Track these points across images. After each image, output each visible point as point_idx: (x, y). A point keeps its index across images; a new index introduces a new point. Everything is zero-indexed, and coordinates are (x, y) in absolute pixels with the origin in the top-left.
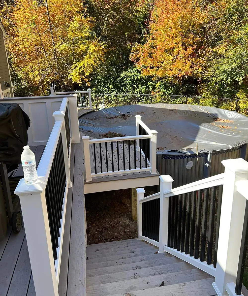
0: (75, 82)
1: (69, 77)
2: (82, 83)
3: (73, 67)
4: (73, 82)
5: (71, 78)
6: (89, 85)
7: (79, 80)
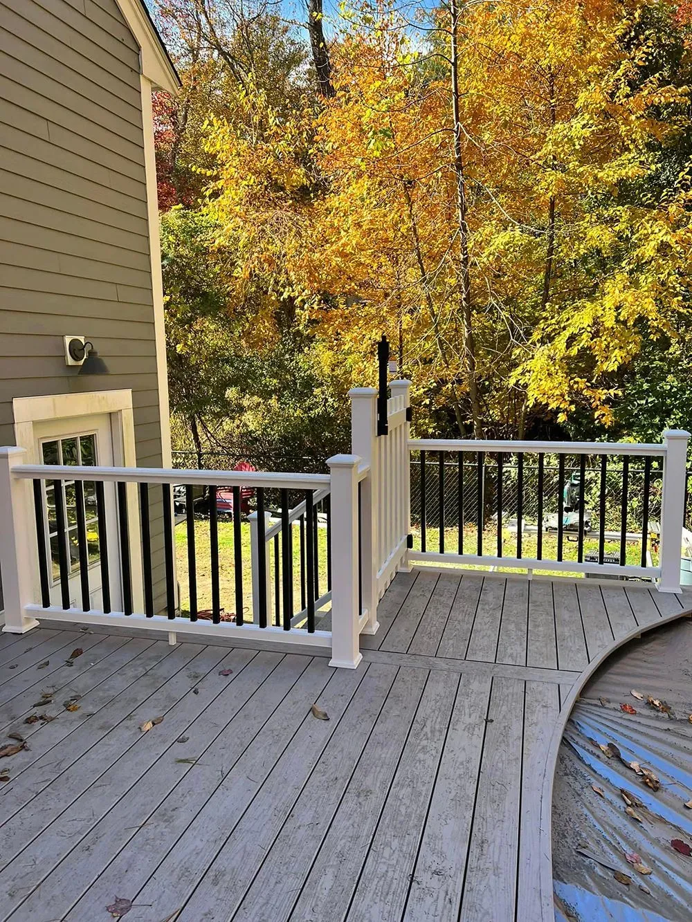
0: (537, 404)
1: (512, 381)
2: (573, 408)
3: (536, 336)
4: (531, 403)
5: (521, 382)
6: (608, 421)
7: (562, 395)
